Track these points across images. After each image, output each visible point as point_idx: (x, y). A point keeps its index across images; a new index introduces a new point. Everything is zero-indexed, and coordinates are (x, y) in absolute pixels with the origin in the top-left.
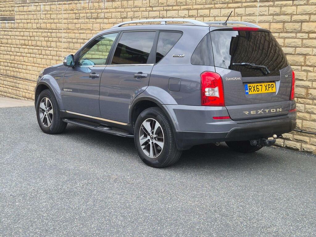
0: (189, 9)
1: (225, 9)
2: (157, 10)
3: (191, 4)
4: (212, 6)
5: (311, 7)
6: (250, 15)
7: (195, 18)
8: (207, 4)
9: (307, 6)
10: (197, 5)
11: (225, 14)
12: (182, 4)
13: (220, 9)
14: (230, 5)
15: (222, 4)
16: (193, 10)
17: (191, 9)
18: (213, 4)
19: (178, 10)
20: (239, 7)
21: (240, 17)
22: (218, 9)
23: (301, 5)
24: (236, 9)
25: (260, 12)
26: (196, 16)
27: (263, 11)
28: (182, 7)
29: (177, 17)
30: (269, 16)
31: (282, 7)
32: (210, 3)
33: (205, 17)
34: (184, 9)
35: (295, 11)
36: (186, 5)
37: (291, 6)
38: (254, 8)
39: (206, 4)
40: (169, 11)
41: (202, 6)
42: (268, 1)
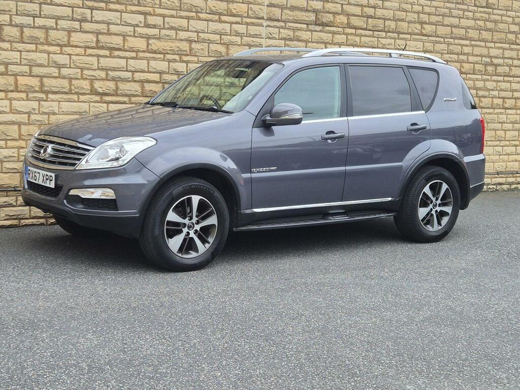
0: (145, 14)
1: (214, 23)
2: (66, 5)
3: (151, 5)
5: (327, 34)
6: (255, 36)
7: (159, 30)
8: (184, 11)
9: (323, 34)
10: (163, 8)
11: (216, 30)
12: (130, 3)
13: (207, 22)
14: (224, 18)
15: (210, 14)
16: (155, 17)
17: (150, 14)
18: (194, 12)
19: (121, 12)
20: (237, 23)
21: (240, 38)
22: (202, 20)
23: (316, 31)
24: (234, 25)
25: (269, 34)
26: (162, 27)
27: (273, 33)
28: (130, 8)
29: (119, 23)
30: (280, 41)
31: (296, 31)
32: (188, 9)
33: (179, 30)
34: (133, 12)
35: (311, 37)
36: (139, 4)
37: (306, 31)
38: (260, 27)
39: (181, 10)
40: (97, 9)
41: (174, 13)
42: (278, 20)
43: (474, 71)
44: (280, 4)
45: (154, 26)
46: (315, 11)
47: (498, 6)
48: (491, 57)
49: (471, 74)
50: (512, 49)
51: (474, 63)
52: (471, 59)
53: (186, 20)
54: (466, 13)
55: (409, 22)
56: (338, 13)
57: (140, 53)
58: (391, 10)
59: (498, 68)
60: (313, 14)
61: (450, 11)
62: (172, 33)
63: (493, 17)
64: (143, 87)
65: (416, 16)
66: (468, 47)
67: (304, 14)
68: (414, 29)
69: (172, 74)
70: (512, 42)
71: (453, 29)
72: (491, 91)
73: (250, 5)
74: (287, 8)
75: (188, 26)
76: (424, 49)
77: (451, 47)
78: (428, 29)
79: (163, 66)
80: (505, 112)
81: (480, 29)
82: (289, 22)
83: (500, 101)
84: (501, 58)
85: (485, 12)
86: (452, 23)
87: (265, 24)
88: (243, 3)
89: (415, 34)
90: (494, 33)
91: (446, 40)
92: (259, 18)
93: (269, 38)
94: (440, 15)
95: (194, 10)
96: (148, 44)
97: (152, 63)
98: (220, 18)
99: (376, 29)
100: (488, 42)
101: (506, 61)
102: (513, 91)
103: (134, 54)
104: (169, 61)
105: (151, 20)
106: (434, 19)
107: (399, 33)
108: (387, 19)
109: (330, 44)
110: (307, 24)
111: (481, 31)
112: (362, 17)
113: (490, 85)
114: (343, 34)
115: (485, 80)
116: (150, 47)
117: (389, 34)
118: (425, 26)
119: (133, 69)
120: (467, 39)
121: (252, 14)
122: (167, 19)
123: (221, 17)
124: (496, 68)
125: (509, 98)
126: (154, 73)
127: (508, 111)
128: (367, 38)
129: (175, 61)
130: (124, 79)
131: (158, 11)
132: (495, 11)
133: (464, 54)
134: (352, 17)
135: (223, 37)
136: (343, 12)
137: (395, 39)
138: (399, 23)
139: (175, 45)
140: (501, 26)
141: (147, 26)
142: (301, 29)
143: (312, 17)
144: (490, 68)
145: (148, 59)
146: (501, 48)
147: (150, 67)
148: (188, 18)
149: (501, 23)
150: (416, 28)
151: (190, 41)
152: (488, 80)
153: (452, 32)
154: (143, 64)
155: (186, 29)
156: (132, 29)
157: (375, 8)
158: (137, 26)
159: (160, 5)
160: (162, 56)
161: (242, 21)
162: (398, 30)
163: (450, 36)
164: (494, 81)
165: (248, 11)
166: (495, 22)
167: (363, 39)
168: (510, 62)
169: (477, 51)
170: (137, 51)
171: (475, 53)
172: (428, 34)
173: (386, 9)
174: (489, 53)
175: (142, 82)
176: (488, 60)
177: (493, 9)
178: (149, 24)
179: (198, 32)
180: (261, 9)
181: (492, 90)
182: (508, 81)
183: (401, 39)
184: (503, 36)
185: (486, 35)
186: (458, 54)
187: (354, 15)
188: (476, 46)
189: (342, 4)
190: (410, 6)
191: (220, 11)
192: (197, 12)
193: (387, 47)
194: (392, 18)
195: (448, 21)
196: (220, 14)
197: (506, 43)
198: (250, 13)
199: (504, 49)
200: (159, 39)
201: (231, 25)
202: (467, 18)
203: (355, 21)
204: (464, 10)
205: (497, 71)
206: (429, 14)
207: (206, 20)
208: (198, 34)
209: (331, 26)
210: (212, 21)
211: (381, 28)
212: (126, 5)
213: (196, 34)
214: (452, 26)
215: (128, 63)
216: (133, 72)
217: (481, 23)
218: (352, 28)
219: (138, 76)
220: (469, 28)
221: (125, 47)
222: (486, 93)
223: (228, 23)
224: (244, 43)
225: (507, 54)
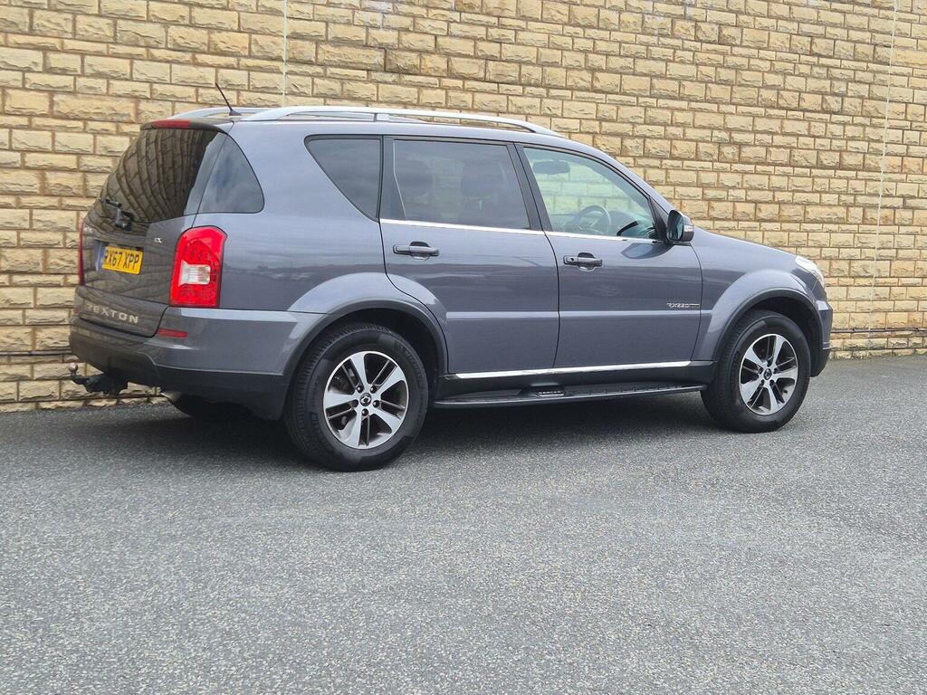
0: (45, 50)
1: (185, 67)
3: (55, 33)
4: (141, 51)
5: (407, 89)
6: (265, 90)
7: (72, 77)
8: (122, 44)
9: (399, 88)
10: (79, 40)
11: (188, 78)
12: (14, 29)
13: (168, 65)
14: (201, 58)
15: (174, 50)
16: (64, 55)
17: (55, 50)
18: (142, 47)
20: (228, 67)
22: (159, 61)
23: (386, 83)
24: (222, 71)
25: (292, 87)
26: (79, 72)
27: (301, 86)
28: (13, 39)
30: (316, 99)
31: (346, 82)
32: (131, 41)
33: (113, 78)
34: (19, 46)
35: (375, 93)
36: (31, 32)
37: (365, 82)
38: (275, 75)
39: (116, 43)
41: (102, 47)
42: (309, 63)
43: (697, 155)
44: (313, 34)
45: (64, 72)
46: (383, 48)
47: (741, 42)
48: (730, 130)
49: (692, 160)
50: (770, 117)
51: (697, 141)
52: (691, 133)
53: (128, 61)
54: (679, 53)
55: (567, 69)
56: (427, 52)
57: (36, 119)
58: (533, 46)
59: (744, 149)
60: (379, 53)
61: (647, 50)
62: (100, 84)
63: (731, 60)
64: (43, 179)
65: (581, 57)
66: (685, 113)
67: (360, 51)
68: (577, 80)
69: (102, 155)
70: (770, 103)
71: (655, 81)
72: (731, 190)
73: (254, 36)
74: (326, 41)
75: (131, 72)
76: (599, 115)
77: (651, 113)
78: (605, 80)
79: (84, 141)
80: (760, 226)
81: (706, 82)
82: (332, 66)
83: (750, 208)
84: (749, 132)
85: (716, 52)
86: (652, 69)
87: (284, 68)
88: (241, 32)
89: (581, 90)
90: (734, 88)
91: (641, 100)
92: (272, 59)
93: (293, 94)
94: (627, 57)
95: (142, 43)
96: (52, 104)
97: (61, 136)
98: (194, 58)
99: (505, 80)
100: (723, 104)
101: (759, 136)
102: (774, 190)
103: (24, 121)
104: (95, 133)
105: (56, 60)
106: (616, 63)
107: (548, 87)
108: (524, 62)
109: (415, 105)
110: (368, 70)
111: (710, 85)
112: (476, 58)
113: (728, 179)
114: (441, 88)
115: (718, 171)
116: (55, 109)
117: (528, 89)
118: (598, 75)
119: (23, 147)
120: (682, 99)
121: (258, 51)
122: (88, 59)
123: (197, 56)
124: (740, 149)
125: (766, 202)
126: (65, 153)
127: (765, 225)
128: (486, 95)
129: (106, 133)
130: (6, 164)
131: (70, 44)
132: (736, 50)
133: (678, 125)
134: (456, 59)
135: (201, 91)
136: (437, 50)
137: (541, 97)
138: (548, 70)
139: (106, 105)
140: (747, 75)
141: (49, 70)
142: (356, 80)
143: (378, 57)
144: (729, 151)
145: (53, 130)
146: (750, 114)
147: (56, 143)
148: (131, 58)
149: (748, 70)
150: (582, 79)
151: (136, 98)
152: (725, 171)
153: (652, 87)
154: (43, 139)
155: (128, 76)
156: (18, 75)
157: (501, 43)
158: (29, 70)
159: (74, 33)
160: (80, 124)
161: (238, 64)
162: (547, 82)
163: (648, 94)
164: (737, 172)
165: (250, 44)
166: (737, 69)
167: (478, 96)
168: (767, 138)
169: (701, 119)
170: (31, 115)
171: (698, 123)
172: (606, 90)
173: (523, 45)
174: (725, 123)
175: (42, 170)
176: (724, 135)
177: (732, 45)
178: (51, 68)
179: (151, 83)
180: (275, 43)
181: (734, 188)
182: (764, 173)
183: (554, 98)
184: (752, 93)
185: (716, 91)
186: (665, 125)
187: (460, 55)
188: (701, 110)
189: (436, 37)
190: (569, 40)
191: (193, 45)
192: (148, 47)
193: (527, 112)
194: (534, 61)
195: (642, 66)
196: (195, 51)
197: (759, 107)
198: (254, 48)
199: (754, 116)
200: (74, 93)
201: (217, 72)
202: (682, 62)
203: (461, 66)
204: (675, 48)
205: (743, 155)
206: (607, 55)
207: (167, 62)
208: (151, 87)
209: (416, 75)
210: (179, 63)
211: (513, 79)
212: (6, 32)
213: (148, 85)
214: (652, 76)
215: (14, 135)
216: (23, 152)
217: (710, 71)
218: (456, 78)
219: (32, 159)
220: (685, 78)
221: (6, 108)
222: (723, 194)
223: (211, 66)
224: (244, 103)
225: (761, 124)
